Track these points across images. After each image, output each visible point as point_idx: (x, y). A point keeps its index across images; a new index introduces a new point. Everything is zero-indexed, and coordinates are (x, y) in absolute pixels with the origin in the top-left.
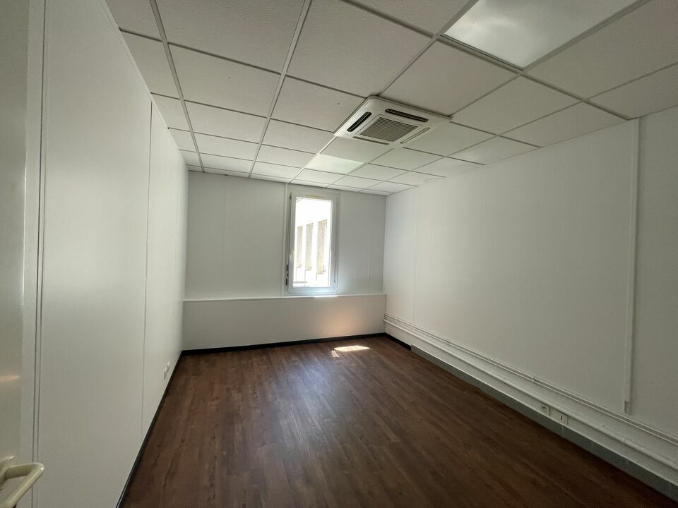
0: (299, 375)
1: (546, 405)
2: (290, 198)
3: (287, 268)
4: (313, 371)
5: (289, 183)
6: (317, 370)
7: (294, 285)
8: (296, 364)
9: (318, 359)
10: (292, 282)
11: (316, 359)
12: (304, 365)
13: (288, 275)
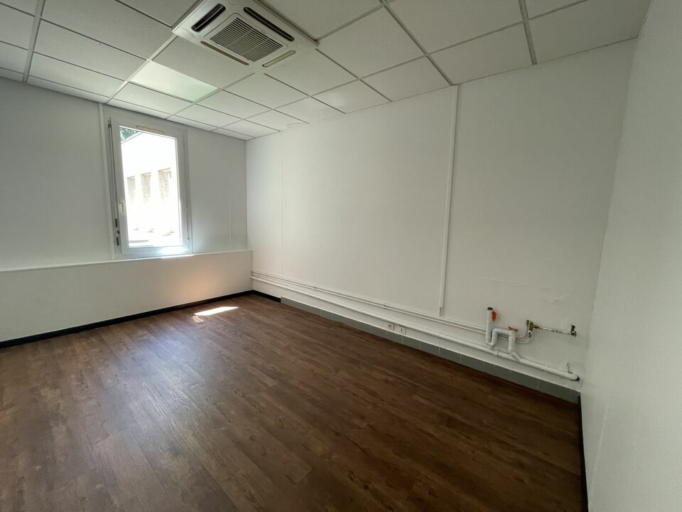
0: (150, 349)
1: (392, 323)
2: (110, 126)
3: (116, 223)
4: (170, 342)
5: (105, 104)
6: (175, 339)
7: (131, 245)
8: (146, 337)
9: (175, 327)
10: (127, 242)
11: (172, 329)
12: (156, 337)
13: (118, 232)
